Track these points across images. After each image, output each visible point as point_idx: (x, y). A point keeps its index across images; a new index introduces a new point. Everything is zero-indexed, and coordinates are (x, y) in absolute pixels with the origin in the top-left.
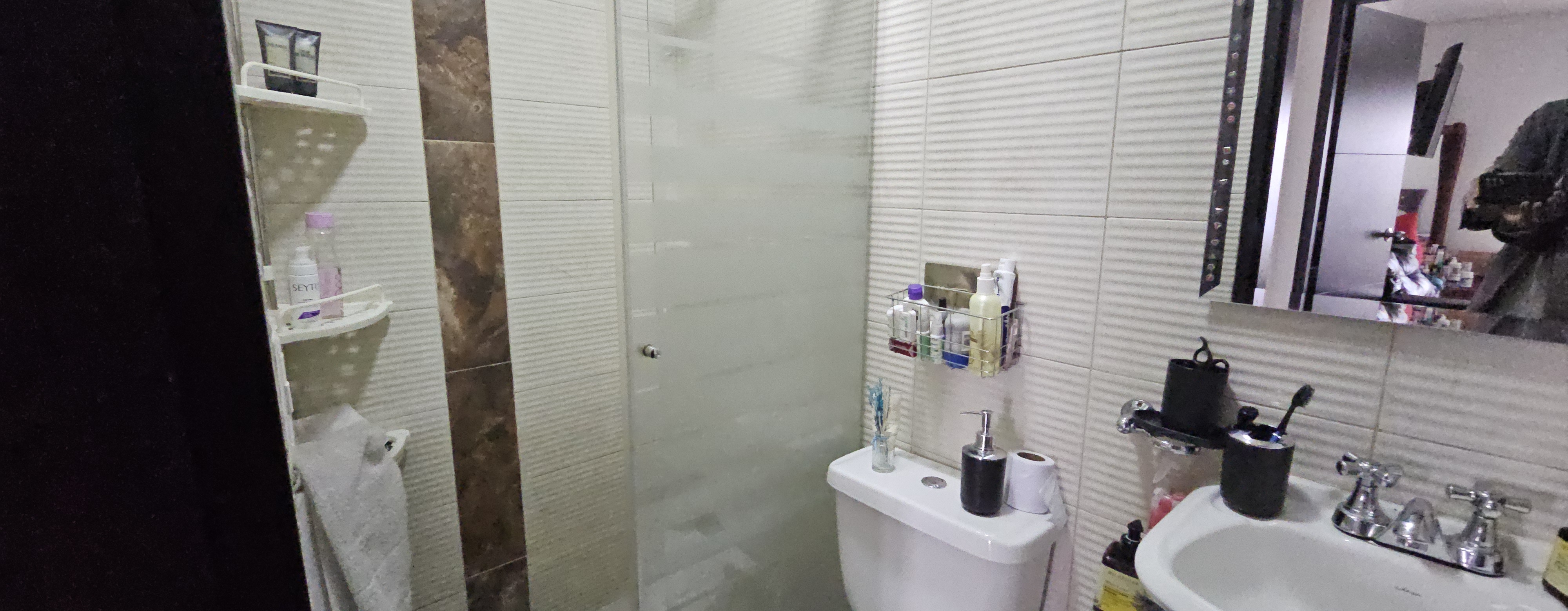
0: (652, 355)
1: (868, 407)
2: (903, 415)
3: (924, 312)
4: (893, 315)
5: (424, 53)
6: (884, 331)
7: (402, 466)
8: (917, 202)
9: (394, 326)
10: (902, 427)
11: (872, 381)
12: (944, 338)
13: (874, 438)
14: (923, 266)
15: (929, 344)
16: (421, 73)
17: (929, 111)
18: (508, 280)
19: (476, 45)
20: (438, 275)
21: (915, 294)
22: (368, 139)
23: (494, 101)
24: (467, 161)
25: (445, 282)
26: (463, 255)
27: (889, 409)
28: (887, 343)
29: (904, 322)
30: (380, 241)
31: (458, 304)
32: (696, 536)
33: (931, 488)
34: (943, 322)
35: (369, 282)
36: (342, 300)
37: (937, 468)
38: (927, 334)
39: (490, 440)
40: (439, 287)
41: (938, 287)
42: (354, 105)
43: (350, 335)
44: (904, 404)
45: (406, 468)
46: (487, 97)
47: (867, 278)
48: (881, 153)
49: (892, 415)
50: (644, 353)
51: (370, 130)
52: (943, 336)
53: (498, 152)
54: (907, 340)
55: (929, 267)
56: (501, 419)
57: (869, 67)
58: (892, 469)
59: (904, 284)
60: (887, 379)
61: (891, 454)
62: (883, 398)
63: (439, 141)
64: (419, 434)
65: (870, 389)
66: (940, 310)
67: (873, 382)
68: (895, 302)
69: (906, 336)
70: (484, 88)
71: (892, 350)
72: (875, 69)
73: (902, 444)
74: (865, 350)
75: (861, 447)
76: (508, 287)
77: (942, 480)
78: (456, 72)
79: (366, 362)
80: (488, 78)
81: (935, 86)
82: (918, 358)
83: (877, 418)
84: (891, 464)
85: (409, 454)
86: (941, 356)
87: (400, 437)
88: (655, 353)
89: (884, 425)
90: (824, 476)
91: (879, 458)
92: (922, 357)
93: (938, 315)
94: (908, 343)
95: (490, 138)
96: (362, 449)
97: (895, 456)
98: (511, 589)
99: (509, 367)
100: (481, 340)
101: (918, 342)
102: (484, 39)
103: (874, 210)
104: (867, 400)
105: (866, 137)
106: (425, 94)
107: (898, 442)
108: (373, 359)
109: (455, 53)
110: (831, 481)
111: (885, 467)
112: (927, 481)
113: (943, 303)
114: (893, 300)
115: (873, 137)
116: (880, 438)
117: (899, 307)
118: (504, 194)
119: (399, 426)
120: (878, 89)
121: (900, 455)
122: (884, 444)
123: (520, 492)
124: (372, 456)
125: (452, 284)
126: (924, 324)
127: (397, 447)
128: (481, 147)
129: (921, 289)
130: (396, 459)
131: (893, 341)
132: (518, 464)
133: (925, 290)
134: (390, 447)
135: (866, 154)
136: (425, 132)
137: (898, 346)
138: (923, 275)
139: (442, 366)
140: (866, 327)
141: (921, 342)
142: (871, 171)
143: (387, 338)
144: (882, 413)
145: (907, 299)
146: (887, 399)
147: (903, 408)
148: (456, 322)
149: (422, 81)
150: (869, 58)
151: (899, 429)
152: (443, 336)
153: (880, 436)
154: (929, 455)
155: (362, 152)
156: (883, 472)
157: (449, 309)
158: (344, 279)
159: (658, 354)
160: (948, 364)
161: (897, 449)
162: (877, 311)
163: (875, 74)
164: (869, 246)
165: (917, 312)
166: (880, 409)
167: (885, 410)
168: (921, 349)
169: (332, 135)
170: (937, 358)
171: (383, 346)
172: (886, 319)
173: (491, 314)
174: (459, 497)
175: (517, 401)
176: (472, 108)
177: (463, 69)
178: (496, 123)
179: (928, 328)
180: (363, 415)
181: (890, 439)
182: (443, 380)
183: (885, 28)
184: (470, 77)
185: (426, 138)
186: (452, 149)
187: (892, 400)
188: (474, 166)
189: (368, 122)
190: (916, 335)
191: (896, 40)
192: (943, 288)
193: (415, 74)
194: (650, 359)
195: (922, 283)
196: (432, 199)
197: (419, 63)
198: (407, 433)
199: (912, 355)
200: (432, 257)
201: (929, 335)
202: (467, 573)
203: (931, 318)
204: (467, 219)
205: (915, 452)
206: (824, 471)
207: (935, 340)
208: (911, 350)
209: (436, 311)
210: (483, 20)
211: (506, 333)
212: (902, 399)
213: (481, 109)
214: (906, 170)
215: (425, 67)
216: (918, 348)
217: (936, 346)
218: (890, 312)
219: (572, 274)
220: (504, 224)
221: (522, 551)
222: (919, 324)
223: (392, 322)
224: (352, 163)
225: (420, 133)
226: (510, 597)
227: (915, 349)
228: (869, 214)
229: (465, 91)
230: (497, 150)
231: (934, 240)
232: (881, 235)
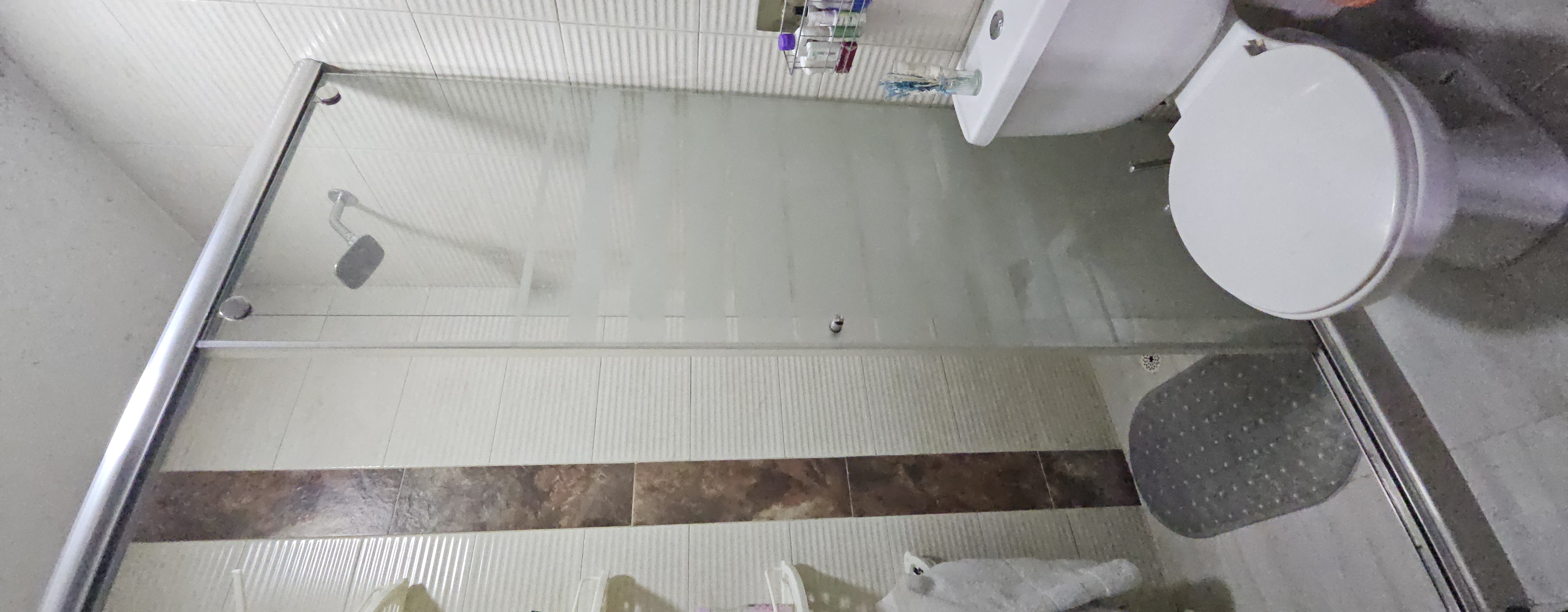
0: (840, 323)
1: (911, 98)
2: (922, 58)
3: (808, 33)
4: (811, 67)
5: (550, 522)
6: (829, 78)
7: (938, 560)
8: (691, 38)
9: (805, 560)
10: (934, 61)
11: (881, 93)
12: (837, 10)
13: (943, 92)
14: (760, 32)
15: (843, 27)
16: (570, 526)
17: (593, 22)
18: (767, 457)
19: (544, 474)
20: (760, 519)
21: (789, 43)
22: (630, 574)
23: (596, 461)
24: (652, 489)
25: (766, 513)
26: (741, 496)
27: (913, 75)
28: (843, 76)
29: (819, 56)
30: (725, 570)
31: (787, 504)
32: (1033, 287)
33: (1003, 29)
34: (820, 10)
35: (763, 581)
36: (778, 605)
37: (981, 23)
38: (833, 30)
39: (920, 479)
40: (771, 519)
41: (783, 16)
42: (598, 586)
43: (812, 600)
44: (908, 59)
45: (942, 555)
46: (591, 468)
47: (773, 96)
48: (640, 77)
49: (919, 72)
50: (837, 332)
51: (622, 573)
52: (835, 11)
53: (644, 460)
54: (838, 53)
55: (760, 26)
56: (901, 467)
57: (550, 88)
58: (978, 73)
59: (779, 55)
60: (881, 78)
61: (963, 74)
62: (901, 82)
63: (633, 512)
64: (909, 543)
65: (890, 96)
66: (806, 15)
67: (884, 93)
68: (797, 65)
69: (834, 54)
70: (583, 470)
71: (848, 70)
72: (552, 81)
73: (953, 62)
74: (848, 101)
75: (953, 108)
76: (773, 455)
77: (995, 15)
78: (570, 494)
79: (839, 587)
80: (574, 467)
81: (566, 14)
82: (858, 40)
83: (921, 89)
84: (973, 74)
85: (928, 554)
86: (857, 14)
87: (911, 560)
88: (838, 320)
89: (929, 81)
90: (979, 148)
91: (965, 87)
92: (857, 36)
93: (812, 16)
94: (842, 51)
95: (629, 467)
96: (917, 595)
97: (964, 70)
98: (1069, 467)
99: (850, 459)
100: (822, 482)
101: (841, 40)
102: (537, 468)
103: (701, 87)
104: (902, 99)
105: (624, 93)
106: (587, 523)
107: (951, 65)
108: (836, 580)
109: (550, 495)
110: (985, 142)
111: (975, 81)
112: (994, 33)
113: (799, 10)
114: (795, 68)
115: (624, 86)
116: (943, 88)
117: (803, 61)
118: (684, 457)
119: (900, 561)
120: (573, 79)
121: (963, 65)
122: (949, 81)
123: (973, 455)
124: (926, 587)
125: (768, 507)
126: (821, 32)
127: (920, 564)
128: (639, 475)
129: (783, 36)
130: (931, 565)
131: (839, 69)
132: (946, 455)
133: (784, 32)
134: (920, 570)
135: (642, 95)
136: (627, 525)
137: (845, 63)
138: (770, 33)
139: (846, 520)
140: (824, 99)
141: (841, 37)
142: (659, 89)
143: (817, 568)
144: (916, 83)
145: (794, 51)
146: (903, 77)
147: (913, 59)
148: (805, 506)
149: (576, 524)
150: (541, 87)
151: (936, 65)
152: (817, 517)
153: (941, 86)
154: (967, 30)
155: (642, 580)
156: (980, 83)
157: (790, 511)
158: (759, 602)
159: (839, 317)
160: (866, 6)
161: (958, 68)
162: (808, 87)
163: (557, 82)
164: (739, 93)
165: (808, 41)
166: (911, 85)
167: (913, 79)
168: (849, 37)
169: (626, 605)
170: (859, 19)
171: (824, 571)
172: (816, 76)
173: (797, 473)
174: (974, 511)
175: (883, 453)
176: (603, 482)
177: (566, 488)
178: (616, 460)
179: (826, 28)
180: (887, 592)
181: (946, 74)
182: (860, 519)
183: (508, 71)
184: (572, 482)
185: (628, 523)
186: (640, 502)
187: (903, 72)
188: (656, 482)
189: (614, 574)
190: (834, 43)
191: (519, 58)
192: (784, 11)
193: (570, 531)
194: (844, 326)
195: (778, 34)
196: (687, 522)
197: (560, 527)
198: (907, 554)
199: (855, 48)
200: (742, 524)
201: (833, 27)
202: (1048, 506)
203: (817, 24)
204: (707, 492)
205: (962, 47)
206: (973, 149)
207: (838, 20)
208: (849, 49)
209: (793, 523)
210: (519, 469)
211: (818, 461)
212: (904, 60)
213: (601, 473)
214: (657, 49)
215: (563, 522)
216: (847, 40)
217: (846, 20)
218: (808, 71)
219: (763, 395)
220: (713, 458)
221: (1033, 455)
222: (821, 39)
223: (802, 561)
224: (653, 589)
225: (625, 528)
226: (1077, 467)
227: (848, 44)
228: (705, 92)
229: (586, 487)
230: (641, 461)
231: (732, 20)
232: (727, 79)
